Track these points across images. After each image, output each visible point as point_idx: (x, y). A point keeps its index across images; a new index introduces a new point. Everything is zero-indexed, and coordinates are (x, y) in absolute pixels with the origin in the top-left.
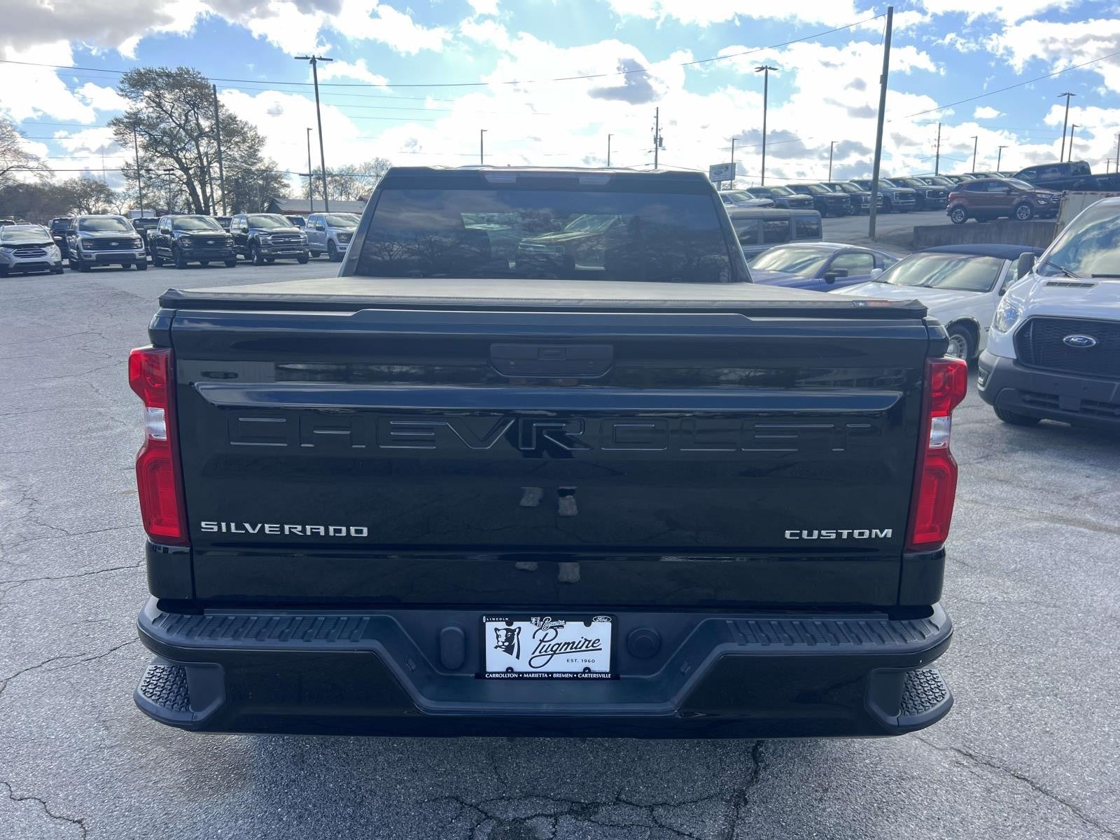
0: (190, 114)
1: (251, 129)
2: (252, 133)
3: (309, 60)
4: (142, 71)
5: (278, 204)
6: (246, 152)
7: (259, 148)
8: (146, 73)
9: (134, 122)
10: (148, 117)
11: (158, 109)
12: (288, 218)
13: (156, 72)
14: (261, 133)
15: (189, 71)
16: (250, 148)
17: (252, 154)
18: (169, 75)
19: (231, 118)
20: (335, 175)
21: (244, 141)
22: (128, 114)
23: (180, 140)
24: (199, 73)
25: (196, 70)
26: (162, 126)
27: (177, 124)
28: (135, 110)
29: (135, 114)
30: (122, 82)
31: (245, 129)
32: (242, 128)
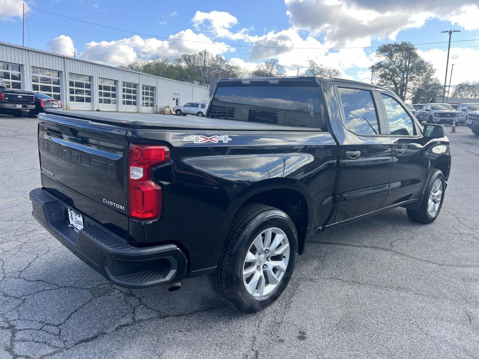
0: (403, 61)
1: (429, 66)
2: (430, 68)
3: (448, 32)
4: (387, 45)
5: (435, 100)
6: (425, 77)
7: (432, 74)
8: (388, 46)
9: (379, 66)
10: (385, 64)
11: (390, 60)
12: (452, 105)
13: (392, 45)
14: (434, 68)
15: (406, 43)
16: (427, 74)
17: (428, 77)
18: (397, 46)
19: (421, 62)
20: (470, 86)
21: (425, 72)
22: (377, 63)
23: (396, 73)
24: (411, 43)
25: (410, 42)
26: (391, 67)
27: (396, 66)
28: (381, 62)
29: (380, 63)
30: (377, 51)
31: (427, 66)
32: (426, 66)
